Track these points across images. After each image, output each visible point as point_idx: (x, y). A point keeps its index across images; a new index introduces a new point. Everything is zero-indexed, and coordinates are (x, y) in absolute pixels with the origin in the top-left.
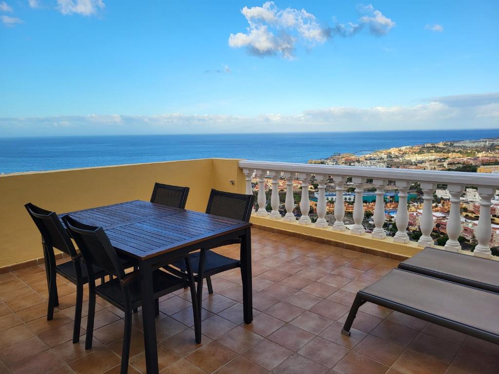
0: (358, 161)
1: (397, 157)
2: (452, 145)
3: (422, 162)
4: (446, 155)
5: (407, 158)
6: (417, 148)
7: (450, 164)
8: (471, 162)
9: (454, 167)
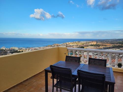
0: (60, 46)
1: (68, 45)
2: (79, 42)
3: (73, 46)
4: (78, 44)
5: (70, 45)
6: (72, 43)
7: (79, 46)
8: (83, 46)
9: (80, 47)
